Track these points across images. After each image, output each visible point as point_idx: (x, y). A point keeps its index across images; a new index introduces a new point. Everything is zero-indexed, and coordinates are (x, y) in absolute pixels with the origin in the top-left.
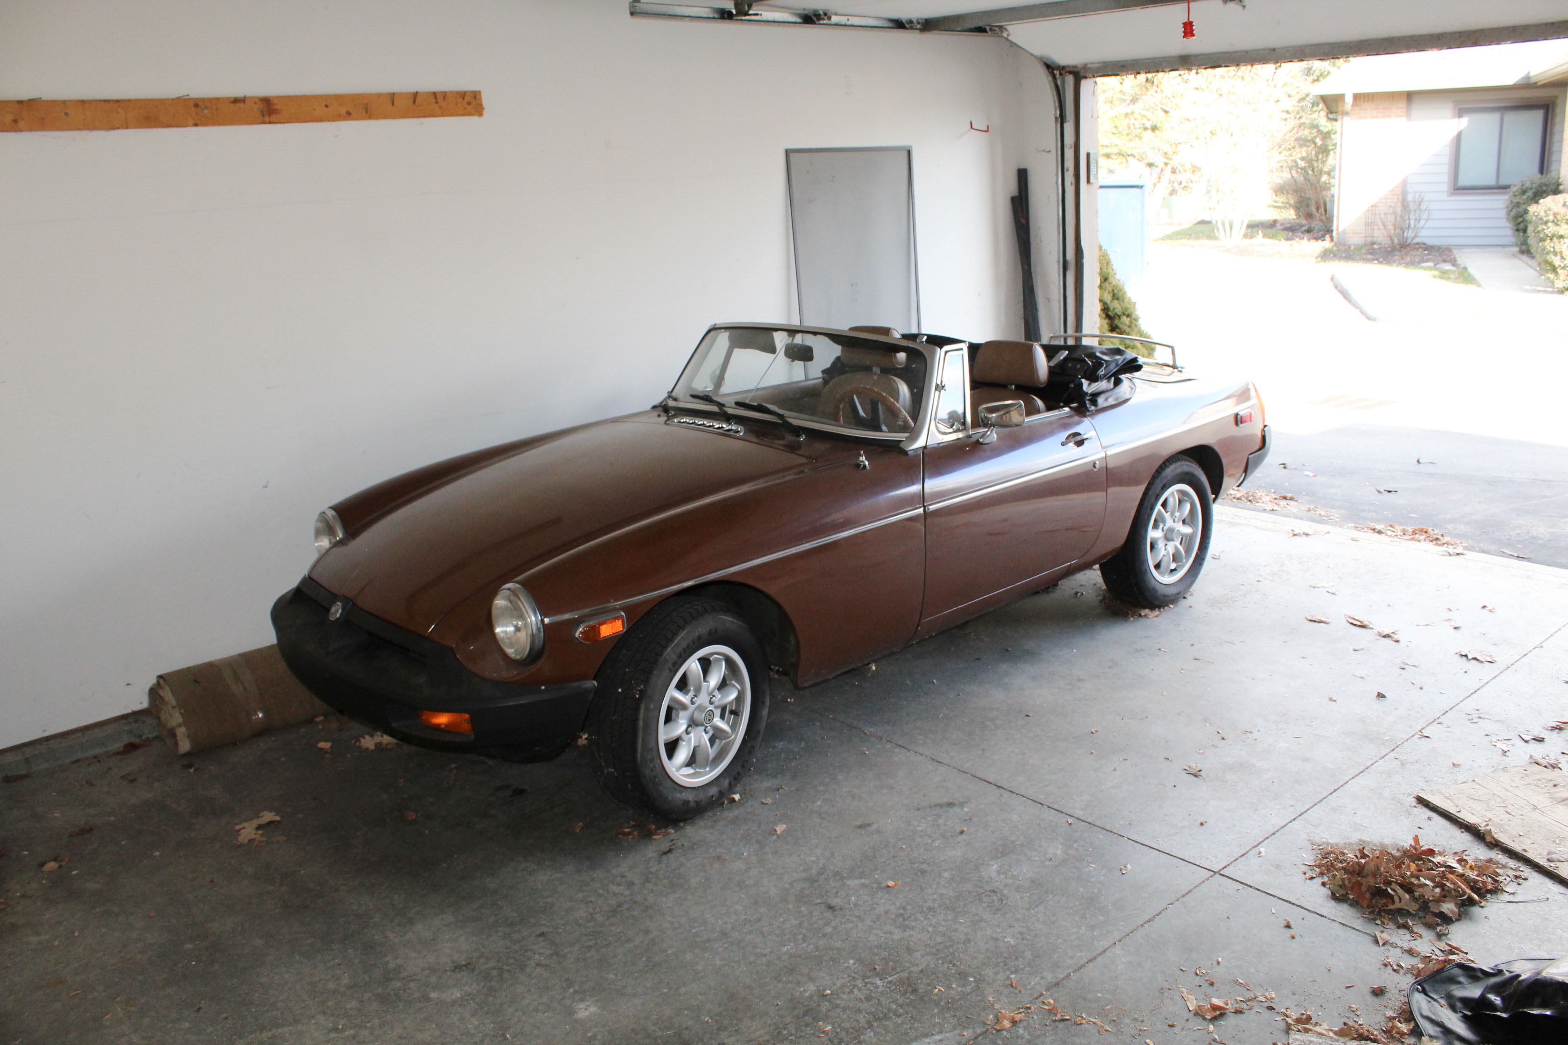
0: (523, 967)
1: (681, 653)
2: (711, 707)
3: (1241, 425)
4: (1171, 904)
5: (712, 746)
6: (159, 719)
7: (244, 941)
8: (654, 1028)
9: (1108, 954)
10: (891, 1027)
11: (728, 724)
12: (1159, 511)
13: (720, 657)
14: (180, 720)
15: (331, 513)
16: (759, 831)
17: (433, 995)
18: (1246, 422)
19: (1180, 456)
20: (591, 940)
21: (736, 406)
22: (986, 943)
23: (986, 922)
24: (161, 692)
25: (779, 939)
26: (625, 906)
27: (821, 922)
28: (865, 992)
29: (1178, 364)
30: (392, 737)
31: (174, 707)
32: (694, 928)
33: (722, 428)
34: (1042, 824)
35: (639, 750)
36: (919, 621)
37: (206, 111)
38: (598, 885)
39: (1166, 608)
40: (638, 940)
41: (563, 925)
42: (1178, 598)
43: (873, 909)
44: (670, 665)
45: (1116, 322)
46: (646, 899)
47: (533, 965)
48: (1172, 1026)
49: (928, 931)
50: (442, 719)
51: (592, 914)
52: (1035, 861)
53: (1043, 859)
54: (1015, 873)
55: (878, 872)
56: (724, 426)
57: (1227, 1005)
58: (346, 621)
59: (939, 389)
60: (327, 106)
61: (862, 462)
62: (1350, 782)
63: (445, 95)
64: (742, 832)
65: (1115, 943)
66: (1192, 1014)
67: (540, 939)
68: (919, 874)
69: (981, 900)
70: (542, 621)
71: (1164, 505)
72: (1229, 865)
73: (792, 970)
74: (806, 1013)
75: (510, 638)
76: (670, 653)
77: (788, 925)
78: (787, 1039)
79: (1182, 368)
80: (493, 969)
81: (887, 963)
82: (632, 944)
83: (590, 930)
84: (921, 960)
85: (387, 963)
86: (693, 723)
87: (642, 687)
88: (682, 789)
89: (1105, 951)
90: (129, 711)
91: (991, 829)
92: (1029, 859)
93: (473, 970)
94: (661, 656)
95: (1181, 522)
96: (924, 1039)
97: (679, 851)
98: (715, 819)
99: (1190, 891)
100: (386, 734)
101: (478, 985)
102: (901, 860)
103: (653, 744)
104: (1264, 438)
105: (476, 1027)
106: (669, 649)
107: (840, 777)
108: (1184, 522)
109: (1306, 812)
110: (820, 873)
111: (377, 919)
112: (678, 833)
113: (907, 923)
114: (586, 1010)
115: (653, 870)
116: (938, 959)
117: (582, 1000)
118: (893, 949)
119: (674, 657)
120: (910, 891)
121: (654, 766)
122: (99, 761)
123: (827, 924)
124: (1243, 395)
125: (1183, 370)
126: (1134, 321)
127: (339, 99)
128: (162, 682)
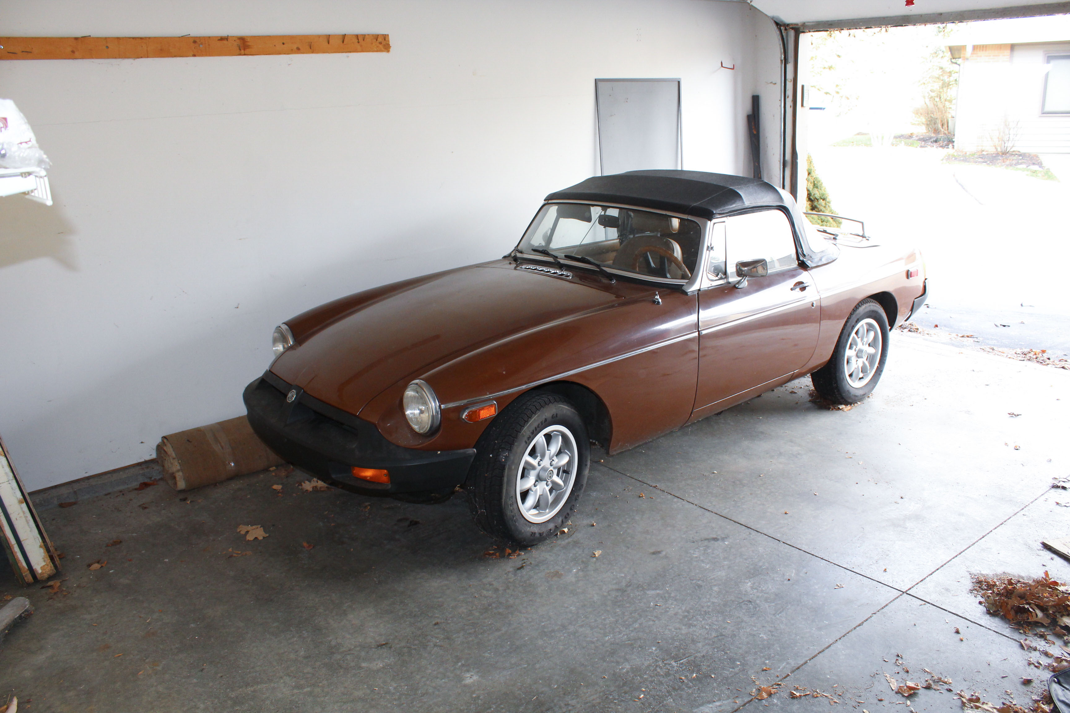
0: (425, 647)
1: (533, 431)
2: (551, 468)
3: (910, 278)
4: (874, 614)
5: (551, 494)
6: (163, 466)
7: (230, 623)
8: (519, 692)
9: (832, 647)
10: (684, 696)
11: (562, 480)
12: (854, 337)
13: (558, 433)
14: (179, 467)
15: (284, 327)
16: (583, 555)
17: (364, 665)
18: (914, 276)
19: (869, 299)
20: (471, 629)
21: (565, 258)
22: (747, 638)
23: (746, 623)
24: (165, 448)
25: (602, 631)
26: (494, 605)
27: (630, 620)
28: (664, 670)
29: (866, 235)
30: (325, 482)
31: (174, 459)
32: (543, 622)
33: (556, 273)
34: (780, 555)
35: (504, 498)
36: (692, 411)
37: (201, 46)
38: (473, 590)
39: (855, 404)
40: (504, 629)
41: (451, 618)
42: (864, 397)
43: (666, 612)
44: (526, 439)
45: (816, 203)
46: (507, 601)
47: (432, 646)
48: (881, 700)
49: (705, 628)
50: (369, 473)
51: (470, 611)
52: (777, 580)
53: (782, 580)
54: (763, 589)
55: (668, 585)
56: (558, 272)
57: (918, 686)
58: (299, 403)
59: (709, 249)
60: (283, 44)
61: (657, 299)
62: (993, 531)
63: (364, 37)
64: (571, 555)
65: (837, 640)
66: (894, 692)
67: (436, 627)
68: (697, 587)
69: (741, 607)
70: (440, 407)
71: (857, 333)
72: (913, 587)
73: (613, 653)
74: (624, 684)
75: (417, 418)
76: (526, 430)
77: (608, 621)
78: (612, 702)
79: (869, 237)
80: (404, 647)
81: (679, 650)
82: (500, 633)
83: (470, 622)
84: (702, 648)
85: (330, 641)
86: (539, 479)
87: (507, 454)
88: (530, 524)
89: (829, 646)
90: (143, 460)
91: (745, 557)
92: (773, 579)
93: (390, 648)
94: (520, 432)
95: (868, 345)
96: (708, 705)
97: (529, 567)
98: (552, 545)
99: (887, 605)
100: (320, 480)
101: (394, 659)
102: (683, 577)
103: (513, 493)
104: (925, 287)
105: (395, 688)
106: (526, 427)
107: (637, 518)
108: (869, 345)
109: (964, 551)
110: (627, 586)
111: (321, 610)
112: (527, 555)
113: (691, 622)
114: (471, 678)
115: (511, 580)
116: (714, 648)
117: (468, 671)
118: (682, 640)
119: (528, 433)
120: (691, 599)
121: (513, 509)
122: (123, 494)
123: (635, 621)
124: (911, 258)
125: (869, 239)
126: (827, 203)
127: (292, 38)
128: (165, 441)
